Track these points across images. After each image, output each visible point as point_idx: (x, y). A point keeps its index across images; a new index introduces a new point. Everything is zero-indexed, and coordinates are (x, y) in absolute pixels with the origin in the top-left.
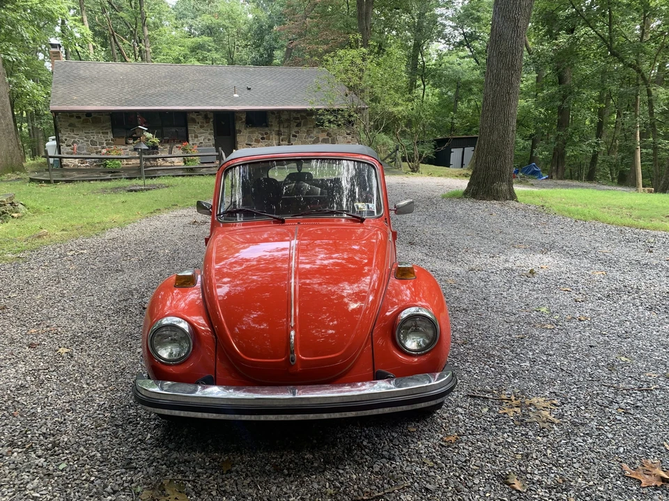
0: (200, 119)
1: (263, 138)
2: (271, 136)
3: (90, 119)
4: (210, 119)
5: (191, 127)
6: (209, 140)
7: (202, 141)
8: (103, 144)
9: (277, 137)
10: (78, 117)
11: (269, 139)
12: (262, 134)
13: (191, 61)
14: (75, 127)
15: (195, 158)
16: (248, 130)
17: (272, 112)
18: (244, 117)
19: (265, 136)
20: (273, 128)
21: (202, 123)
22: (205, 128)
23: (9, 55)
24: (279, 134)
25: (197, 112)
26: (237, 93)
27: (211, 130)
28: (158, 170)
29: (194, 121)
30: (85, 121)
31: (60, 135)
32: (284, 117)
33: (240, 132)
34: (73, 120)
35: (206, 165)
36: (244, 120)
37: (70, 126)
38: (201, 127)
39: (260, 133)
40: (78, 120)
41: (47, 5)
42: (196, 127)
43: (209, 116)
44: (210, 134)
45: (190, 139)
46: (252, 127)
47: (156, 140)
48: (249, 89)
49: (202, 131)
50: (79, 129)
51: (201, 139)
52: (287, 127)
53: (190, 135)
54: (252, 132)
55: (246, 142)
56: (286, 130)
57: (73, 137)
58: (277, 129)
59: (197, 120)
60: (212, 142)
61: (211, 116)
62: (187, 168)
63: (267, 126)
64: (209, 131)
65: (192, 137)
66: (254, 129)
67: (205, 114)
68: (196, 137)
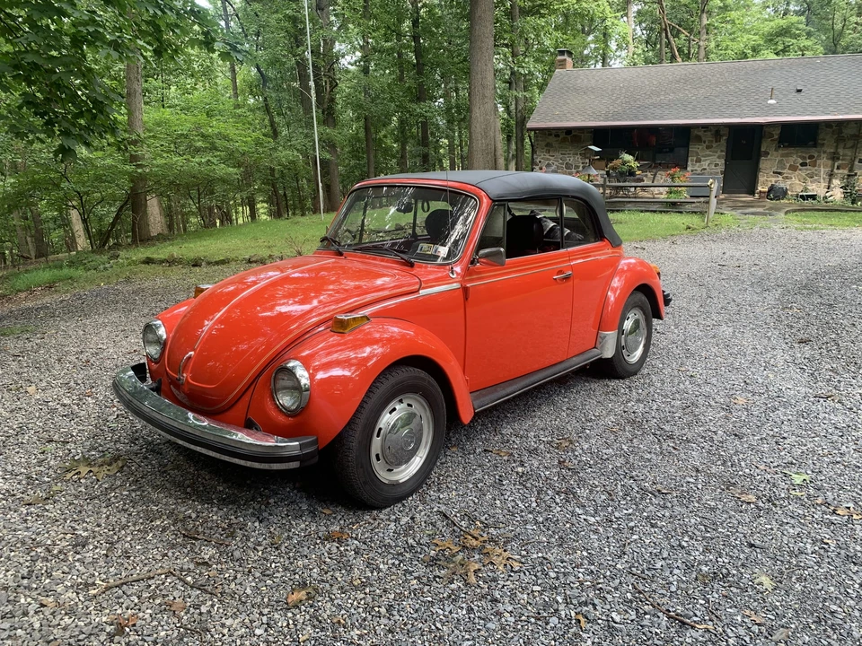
0: (708, 137)
1: (803, 165)
2: (818, 162)
3: (569, 137)
4: (721, 136)
5: (693, 148)
6: (716, 165)
7: (708, 167)
8: (578, 167)
9: (830, 162)
10: (557, 136)
11: (815, 166)
12: (804, 158)
13: (763, 54)
14: (552, 147)
15: (680, 189)
16: (780, 152)
17: (828, 124)
18: (776, 133)
19: (808, 161)
20: (825, 149)
21: (710, 141)
22: (712, 149)
23: (523, 67)
24: (834, 157)
25: (706, 127)
26: (775, 99)
27: (722, 151)
28: (630, 202)
29: (699, 139)
30: (564, 140)
31: (535, 156)
32: (847, 132)
33: (767, 154)
34: (551, 139)
35: (695, 200)
36: (776, 137)
37: (547, 145)
38: (708, 147)
39: (800, 157)
40: (555, 139)
41: (584, 5)
42: (700, 147)
43: (722, 133)
44: (719, 157)
45: (689, 163)
46: (790, 146)
47: (635, 164)
48: (799, 91)
49: (708, 153)
50: (555, 150)
51: (705, 164)
52: (852, 147)
53: (690, 159)
54: (787, 155)
55: (774, 169)
56: (849, 153)
57: (548, 159)
58: (832, 151)
59: (703, 139)
60: (722, 168)
61: (726, 131)
62: (667, 202)
63: (815, 146)
64: (719, 153)
65: (692, 161)
66: (791, 150)
67: (716, 130)
68: (699, 161)
